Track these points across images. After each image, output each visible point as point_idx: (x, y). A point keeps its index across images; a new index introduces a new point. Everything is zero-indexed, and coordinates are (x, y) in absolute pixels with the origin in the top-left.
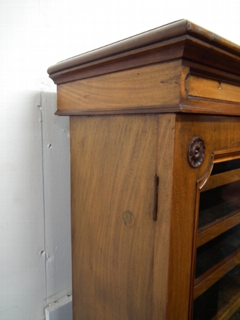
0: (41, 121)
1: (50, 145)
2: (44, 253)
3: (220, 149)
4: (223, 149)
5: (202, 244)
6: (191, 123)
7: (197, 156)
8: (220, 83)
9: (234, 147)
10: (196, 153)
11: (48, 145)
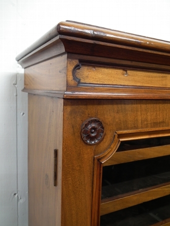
0: (17, 96)
1: (24, 114)
2: (16, 195)
3: (128, 129)
4: (131, 128)
5: (116, 210)
6: (84, 107)
7: (93, 135)
8: (126, 71)
9: (147, 127)
10: (92, 133)
11: (22, 114)
